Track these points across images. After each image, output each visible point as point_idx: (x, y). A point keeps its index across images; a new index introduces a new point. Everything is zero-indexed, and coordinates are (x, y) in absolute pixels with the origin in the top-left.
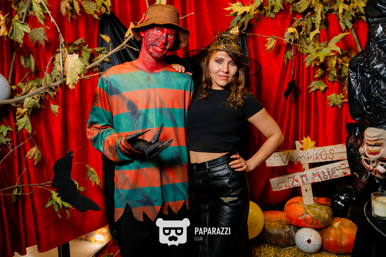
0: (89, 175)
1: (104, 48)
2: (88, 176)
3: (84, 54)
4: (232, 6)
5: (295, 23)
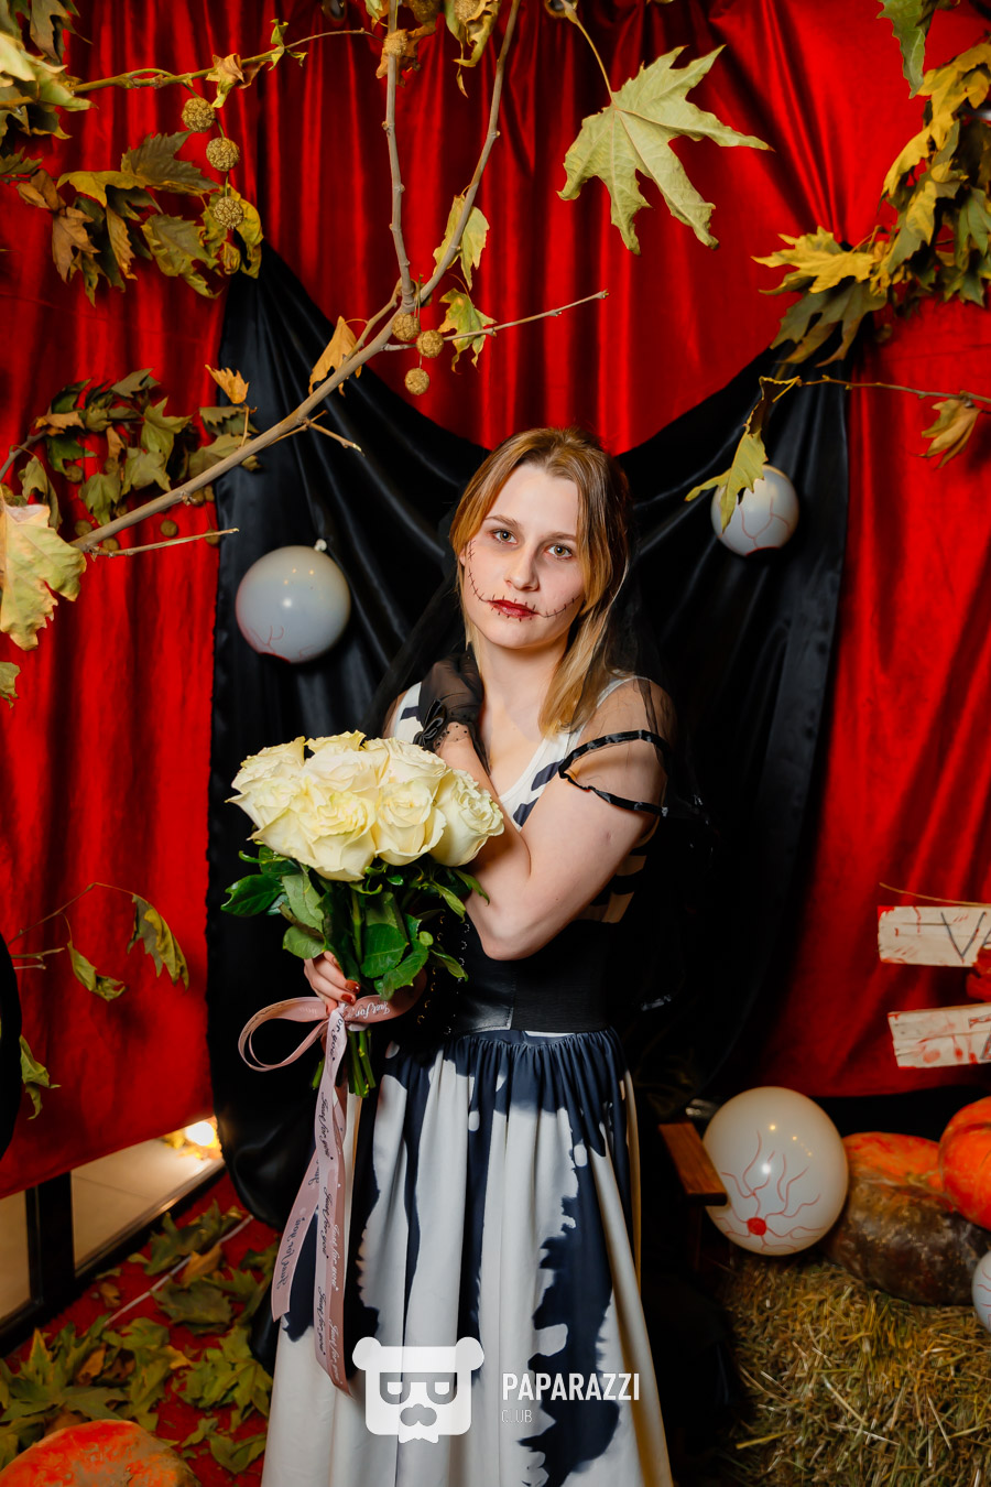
0: (141, 931)
1: (239, 409)
2: (138, 936)
3: (152, 434)
4: (792, 247)
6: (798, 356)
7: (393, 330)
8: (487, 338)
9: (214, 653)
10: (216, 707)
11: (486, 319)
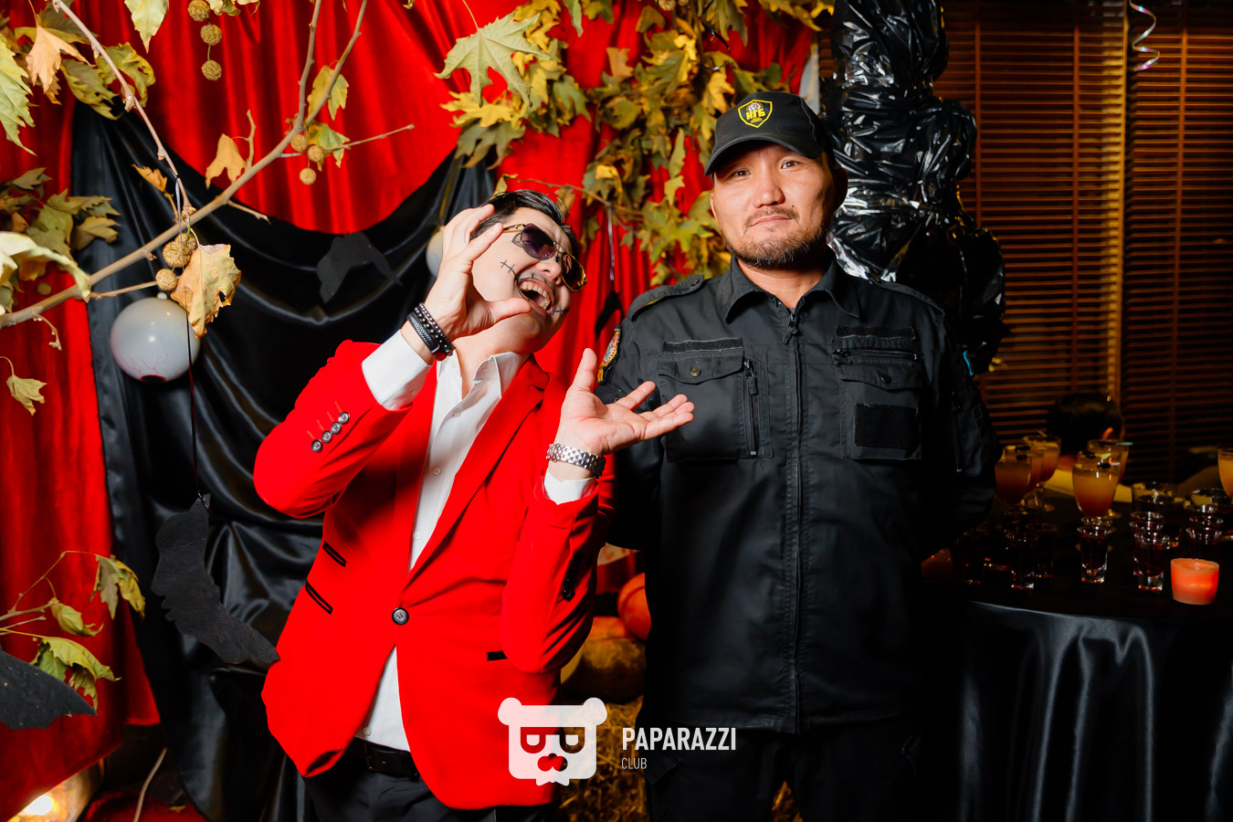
1: (103, 198)
2: (100, 588)
3: (50, 216)
4: (458, 100)
5: (602, 153)
6: (471, 164)
7: (289, 145)
8: (346, 150)
9: (95, 381)
10: (103, 422)
11: (343, 139)
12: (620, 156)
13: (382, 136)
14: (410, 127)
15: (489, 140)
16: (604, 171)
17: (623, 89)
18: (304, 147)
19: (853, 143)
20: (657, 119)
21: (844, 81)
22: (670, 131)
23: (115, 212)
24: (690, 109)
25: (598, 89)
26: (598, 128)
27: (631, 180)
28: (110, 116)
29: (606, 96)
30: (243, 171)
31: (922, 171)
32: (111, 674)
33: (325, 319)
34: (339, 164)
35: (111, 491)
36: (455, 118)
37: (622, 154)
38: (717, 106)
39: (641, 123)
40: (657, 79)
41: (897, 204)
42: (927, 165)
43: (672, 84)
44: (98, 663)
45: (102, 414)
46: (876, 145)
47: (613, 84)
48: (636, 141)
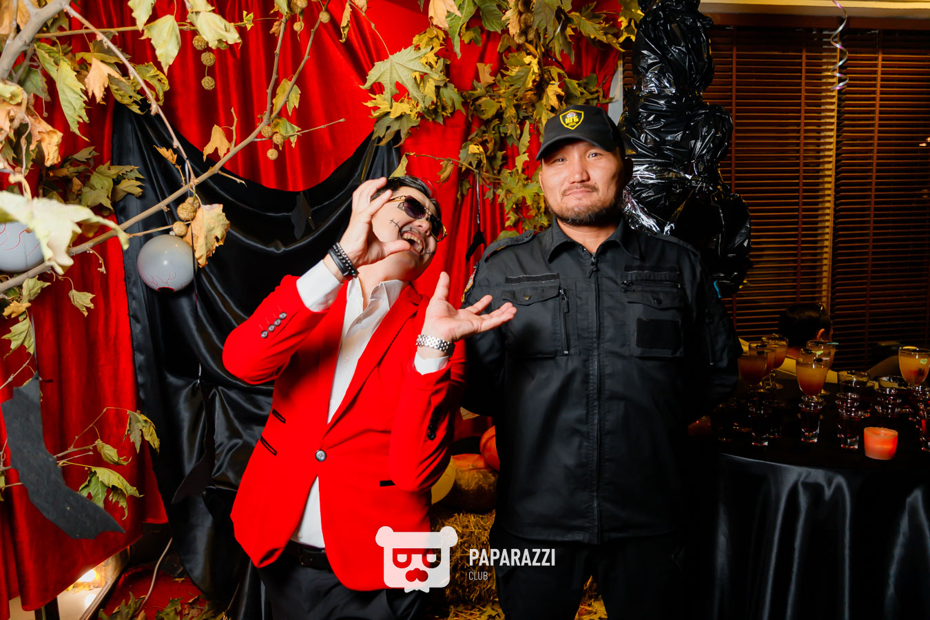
1: (133, 167)
2: (130, 432)
4: (375, 99)
5: (473, 135)
6: (383, 143)
7: (260, 132)
8: (298, 136)
9: (126, 291)
10: (131, 318)
11: (297, 128)
12: (484, 139)
13: (322, 127)
14: (342, 120)
15: (395, 127)
16: (474, 148)
17: (487, 92)
18: (270, 135)
19: (647, 134)
20: (511, 112)
21: (641, 91)
22: (519, 120)
23: (142, 177)
24: (533, 106)
25: (470, 92)
26: (470, 119)
27: (492, 154)
28: (138, 112)
29: (476, 96)
30: (228, 150)
31: (694, 154)
32: (137, 492)
33: (283, 249)
34: (293, 145)
35: (137, 366)
36: (372, 112)
37: (486, 137)
38: (552, 104)
39: (499, 115)
40: (512, 85)
41: (676, 177)
42: (697, 150)
43: (522, 89)
44: (128, 484)
45: (131, 313)
46: (661, 134)
47: (481, 89)
48: (496, 128)
